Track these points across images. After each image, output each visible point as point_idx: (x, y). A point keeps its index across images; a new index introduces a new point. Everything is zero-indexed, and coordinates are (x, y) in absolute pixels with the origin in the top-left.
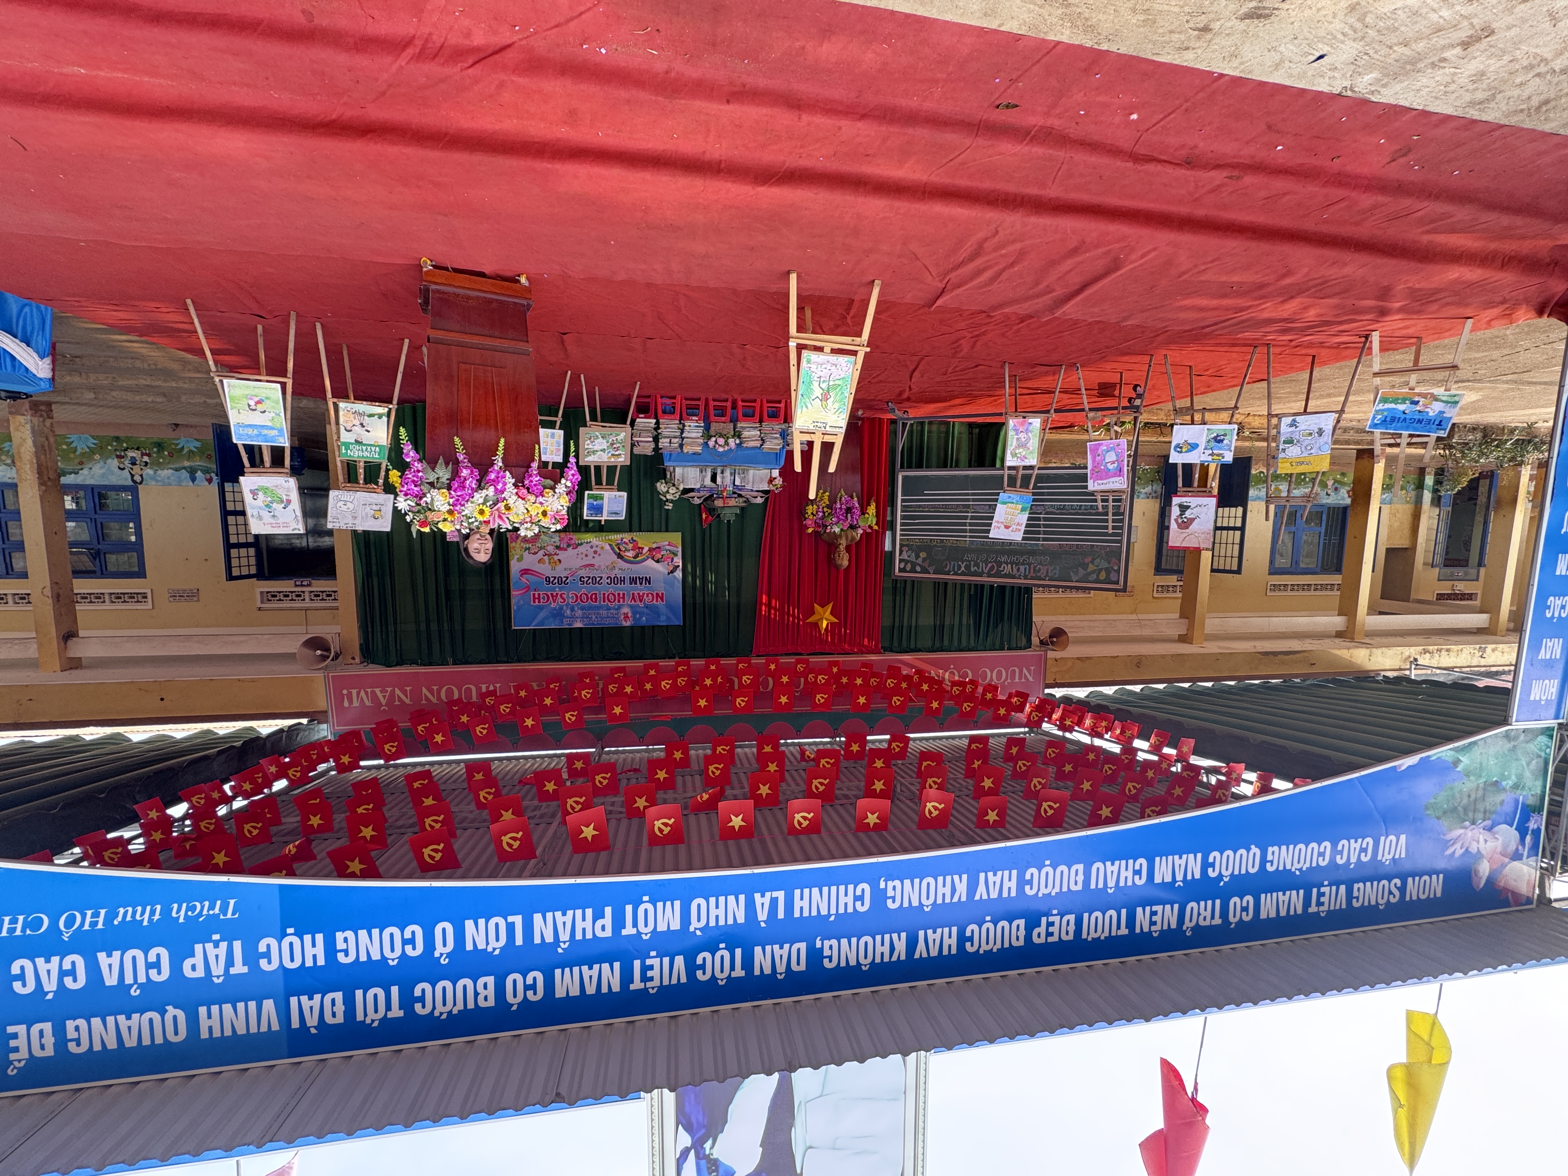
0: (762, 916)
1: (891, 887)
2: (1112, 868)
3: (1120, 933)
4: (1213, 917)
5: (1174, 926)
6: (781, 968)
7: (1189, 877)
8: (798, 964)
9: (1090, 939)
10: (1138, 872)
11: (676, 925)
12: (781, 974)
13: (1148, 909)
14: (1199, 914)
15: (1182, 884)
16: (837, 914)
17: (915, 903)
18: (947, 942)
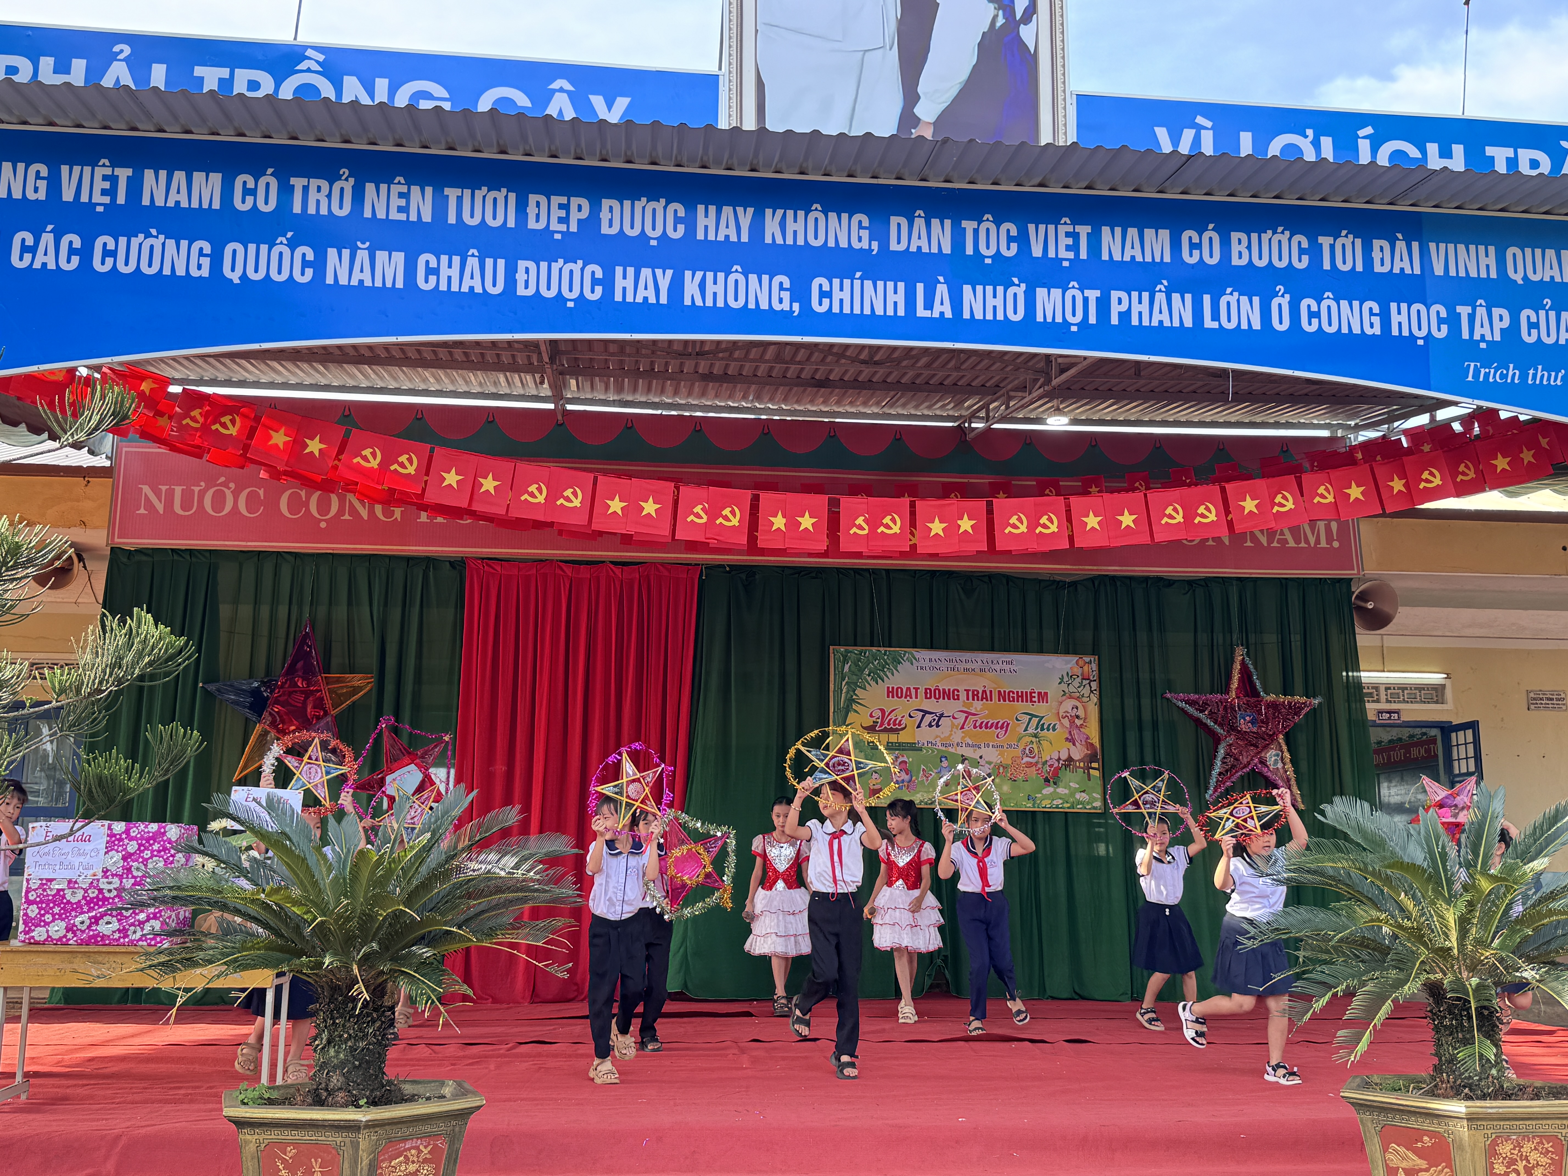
0: (942, 290)
1: (784, 303)
2: (472, 283)
3: (458, 192)
4: (306, 189)
5: (370, 187)
6: (919, 223)
7: (346, 253)
8: (899, 225)
9: (504, 191)
10: (430, 271)
11: (1041, 292)
12: (919, 216)
13: (413, 218)
14: (329, 196)
15: (359, 244)
16: (852, 279)
17: (753, 278)
18: (711, 222)
